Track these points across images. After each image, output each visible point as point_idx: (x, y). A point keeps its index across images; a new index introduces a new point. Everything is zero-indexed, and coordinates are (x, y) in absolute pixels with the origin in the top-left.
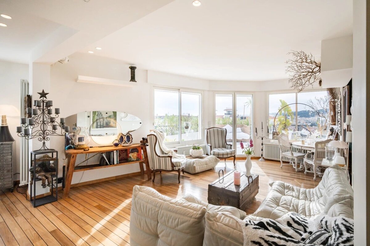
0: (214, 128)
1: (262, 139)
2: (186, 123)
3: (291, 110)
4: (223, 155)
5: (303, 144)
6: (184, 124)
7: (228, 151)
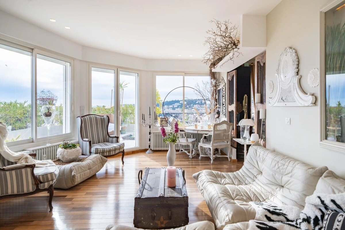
0: (91, 116)
1: (150, 127)
2: (47, 107)
3: (160, 97)
4: (110, 151)
5: (196, 128)
6: (43, 109)
7: (115, 145)
